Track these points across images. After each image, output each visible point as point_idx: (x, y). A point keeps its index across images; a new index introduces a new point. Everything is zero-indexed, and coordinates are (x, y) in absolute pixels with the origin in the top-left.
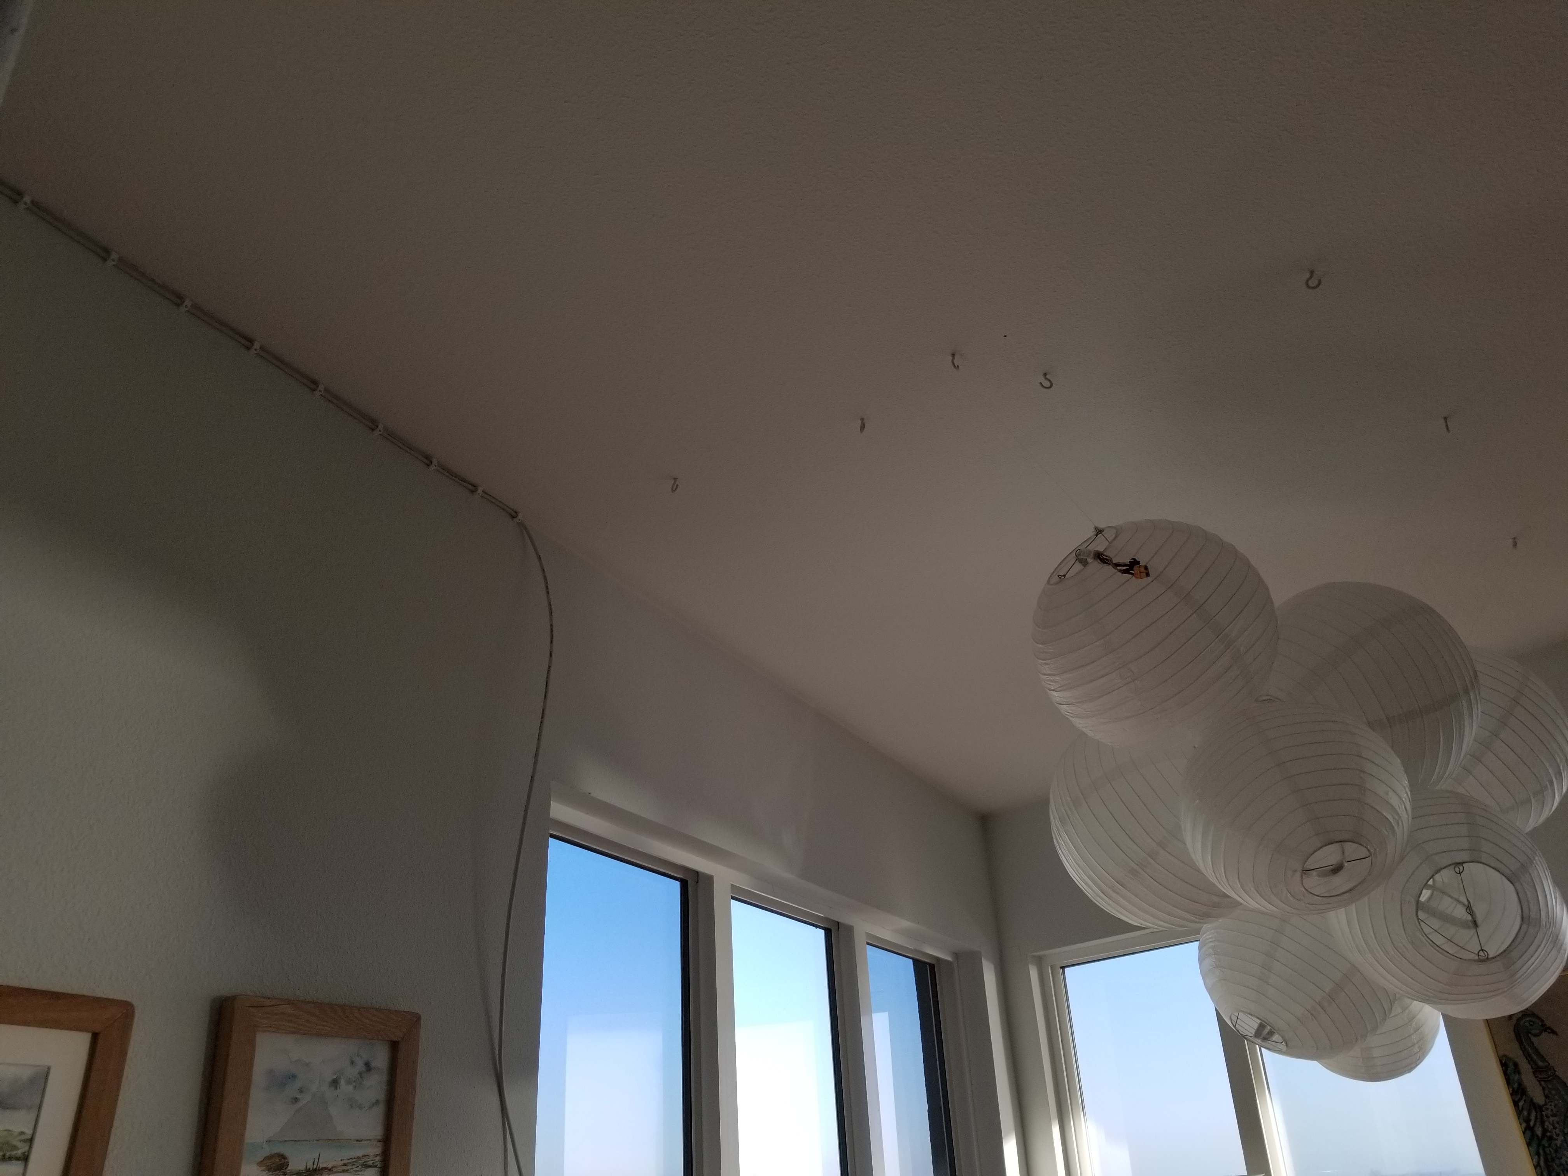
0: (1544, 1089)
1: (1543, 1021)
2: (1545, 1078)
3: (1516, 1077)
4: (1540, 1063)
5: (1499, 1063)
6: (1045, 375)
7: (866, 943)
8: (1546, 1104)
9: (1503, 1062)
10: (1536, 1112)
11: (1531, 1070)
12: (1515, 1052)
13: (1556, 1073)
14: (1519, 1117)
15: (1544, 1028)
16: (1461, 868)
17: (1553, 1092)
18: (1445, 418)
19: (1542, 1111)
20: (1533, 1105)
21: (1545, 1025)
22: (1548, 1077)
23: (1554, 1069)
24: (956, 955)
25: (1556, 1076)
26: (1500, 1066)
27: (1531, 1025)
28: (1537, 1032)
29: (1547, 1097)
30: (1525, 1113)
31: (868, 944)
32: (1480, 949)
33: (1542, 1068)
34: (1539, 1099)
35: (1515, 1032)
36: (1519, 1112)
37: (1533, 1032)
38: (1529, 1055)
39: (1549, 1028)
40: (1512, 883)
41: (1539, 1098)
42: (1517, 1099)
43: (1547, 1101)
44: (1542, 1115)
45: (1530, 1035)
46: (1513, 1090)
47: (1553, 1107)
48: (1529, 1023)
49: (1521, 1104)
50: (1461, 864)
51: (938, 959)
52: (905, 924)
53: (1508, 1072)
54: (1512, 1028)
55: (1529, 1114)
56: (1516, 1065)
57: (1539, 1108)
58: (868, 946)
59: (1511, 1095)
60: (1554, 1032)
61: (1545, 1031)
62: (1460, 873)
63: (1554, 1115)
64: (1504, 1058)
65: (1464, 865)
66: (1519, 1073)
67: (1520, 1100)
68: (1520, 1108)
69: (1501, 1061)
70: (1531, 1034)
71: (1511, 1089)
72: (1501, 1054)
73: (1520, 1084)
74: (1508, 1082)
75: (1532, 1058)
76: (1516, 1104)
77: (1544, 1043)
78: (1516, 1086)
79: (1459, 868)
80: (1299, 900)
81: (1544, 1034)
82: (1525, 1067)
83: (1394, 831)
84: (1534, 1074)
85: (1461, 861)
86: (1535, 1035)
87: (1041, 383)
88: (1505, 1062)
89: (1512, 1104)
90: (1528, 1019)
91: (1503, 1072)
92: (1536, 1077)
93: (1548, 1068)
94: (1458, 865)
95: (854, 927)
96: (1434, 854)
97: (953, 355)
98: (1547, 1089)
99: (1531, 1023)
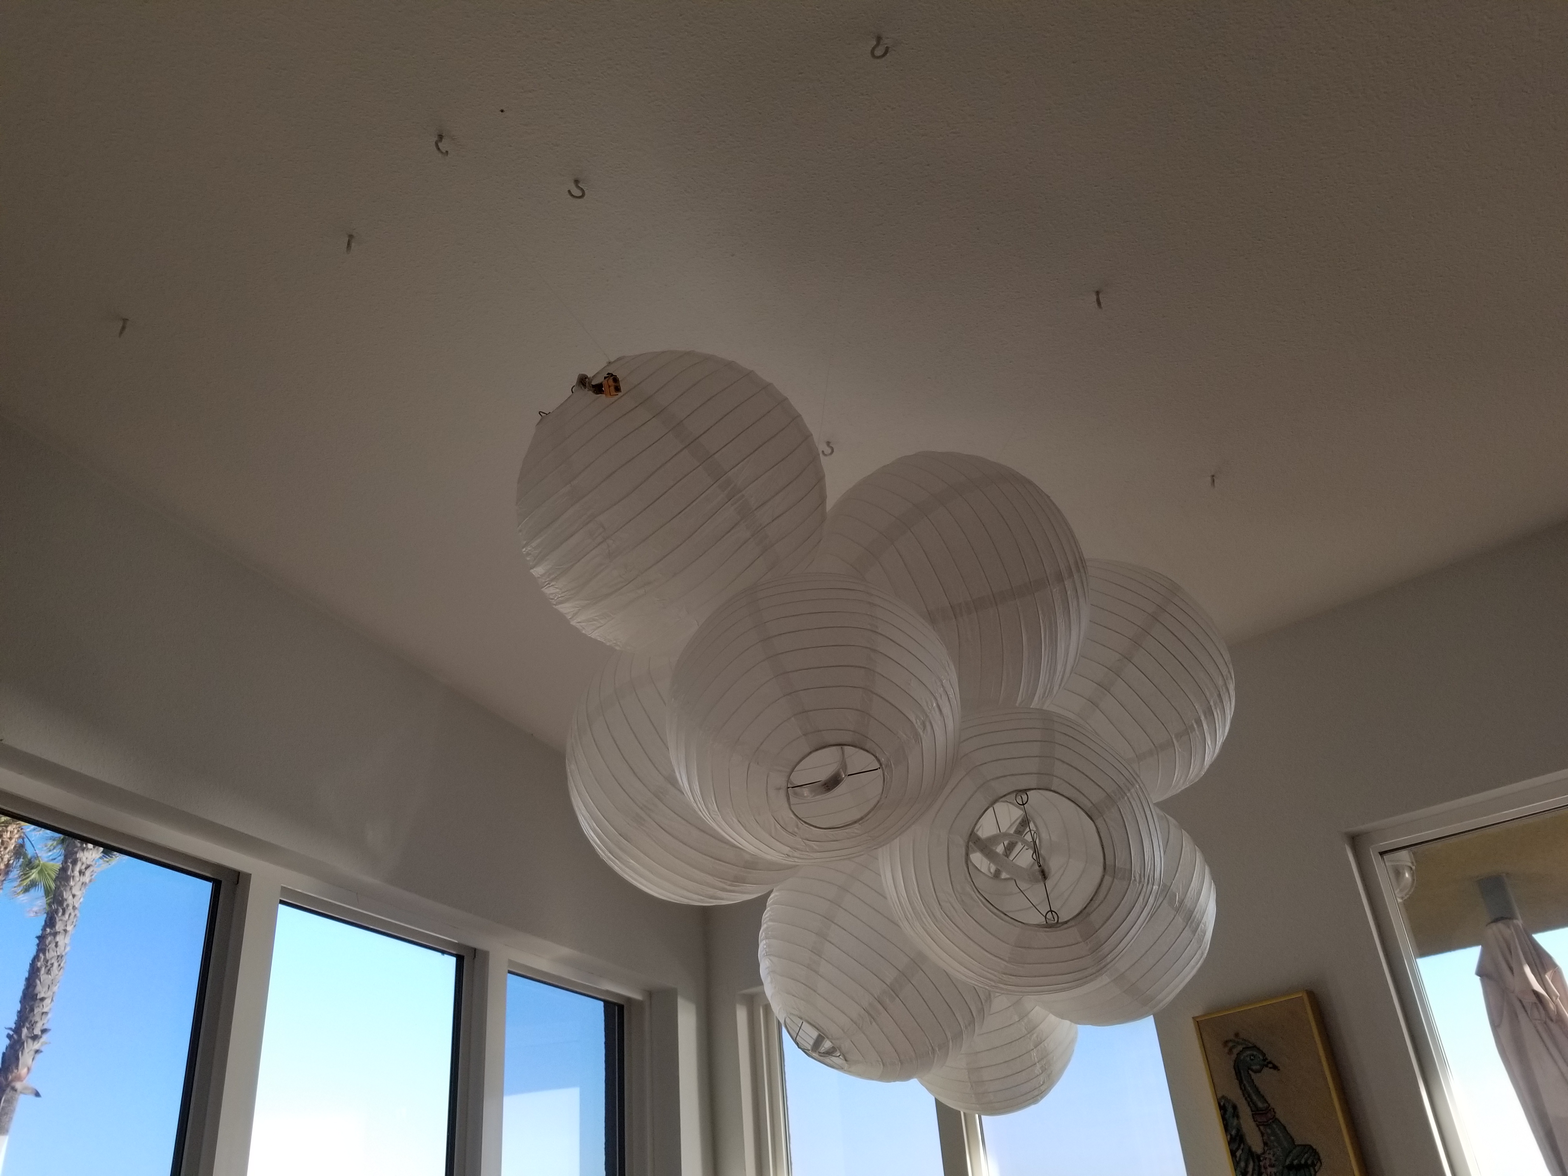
0: (1262, 1134)
1: (1264, 1055)
2: (1264, 1122)
3: (1235, 1122)
4: (1260, 1105)
5: (1217, 1105)
6: (577, 182)
7: (507, 971)
8: (1264, 1153)
9: (1222, 1104)
10: (1254, 1162)
11: (1250, 1113)
12: (1235, 1095)
13: (1276, 1115)
14: (1235, 1170)
15: (1266, 1063)
16: (1025, 797)
17: (1272, 1138)
18: (1098, 293)
19: (1260, 1161)
20: (1251, 1154)
21: (1266, 1059)
22: (1268, 1121)
23: (1274, 1111)
24: (650, 994)
25: (1276, 1119)
26: (1218, 1109)
27: (1252, 1060)
28: (1258, 1067)
29: (1265, 1144)
30: (1242, 1164)
31: (510, 972)
32: (1049, 910)
33: (1263, 1110)
34: (1258, 1148)
35: (1235, 1069)
36: (1236, 1163)
37: (1254, 1067)
38: (1249, 1096)
39: (1270, 1062)
40: (1093, 821)
41: (1257, 1146)
42: (1234, 1149)
43: (1266, 1148)
44: (1259, 1166)
45: (1250, 1072)
46: (1231, 1138)
47: (1271, 1156)
48: (1250, 1058)
49: (1238, 1153)
50: (1025, 791)
51: (629, 1000)
52: (565, 951)
53: (1227, 1116)
54: (1232, 1064)
55: (1247, 1166)
56: (1235, 1107)
57: (1256, 1158)
58: (509, 975)
59: (1229, 1143)
60: (1275, 1067)
61: (1267, 1066)
62: (1023, 804)
63: (1272, 1166)
64: (1223, 1101)
65: (1028, 793)
66: (1238, 1117)
67: (1237, 1149)
68: (1237, 1159)
69: (1219, 1104)
70: (1252, 1070)
71: (1229, 1137)
72: (1220, 1096)
73: (1239, 1130)
74: (1226, 1127)
75: (1252, 1100)
76: (1233, 1153)
77: (1265, 1080)
78: (1234, 1132)
79: (1021, 797)
80: (793, 834)
81: (1265, 1070)
82: (1245, 1111)
83: (917, 738)
84: (1254, 1118)
85: (1024, 788)
86: (1256, 1072)
87: (569, 191)
88: (1224, 1104)
89: (1230, 1154)
90: (1249, 1052)
91: (1221, 1115)
92: (1255, 1121)
93: (1269, 1109)
94: (1020, 793)
95: (491, 954)
96: (993, 779)
97: (441, 137)
98: (1265, 1135)
99: (1252, 1058)
